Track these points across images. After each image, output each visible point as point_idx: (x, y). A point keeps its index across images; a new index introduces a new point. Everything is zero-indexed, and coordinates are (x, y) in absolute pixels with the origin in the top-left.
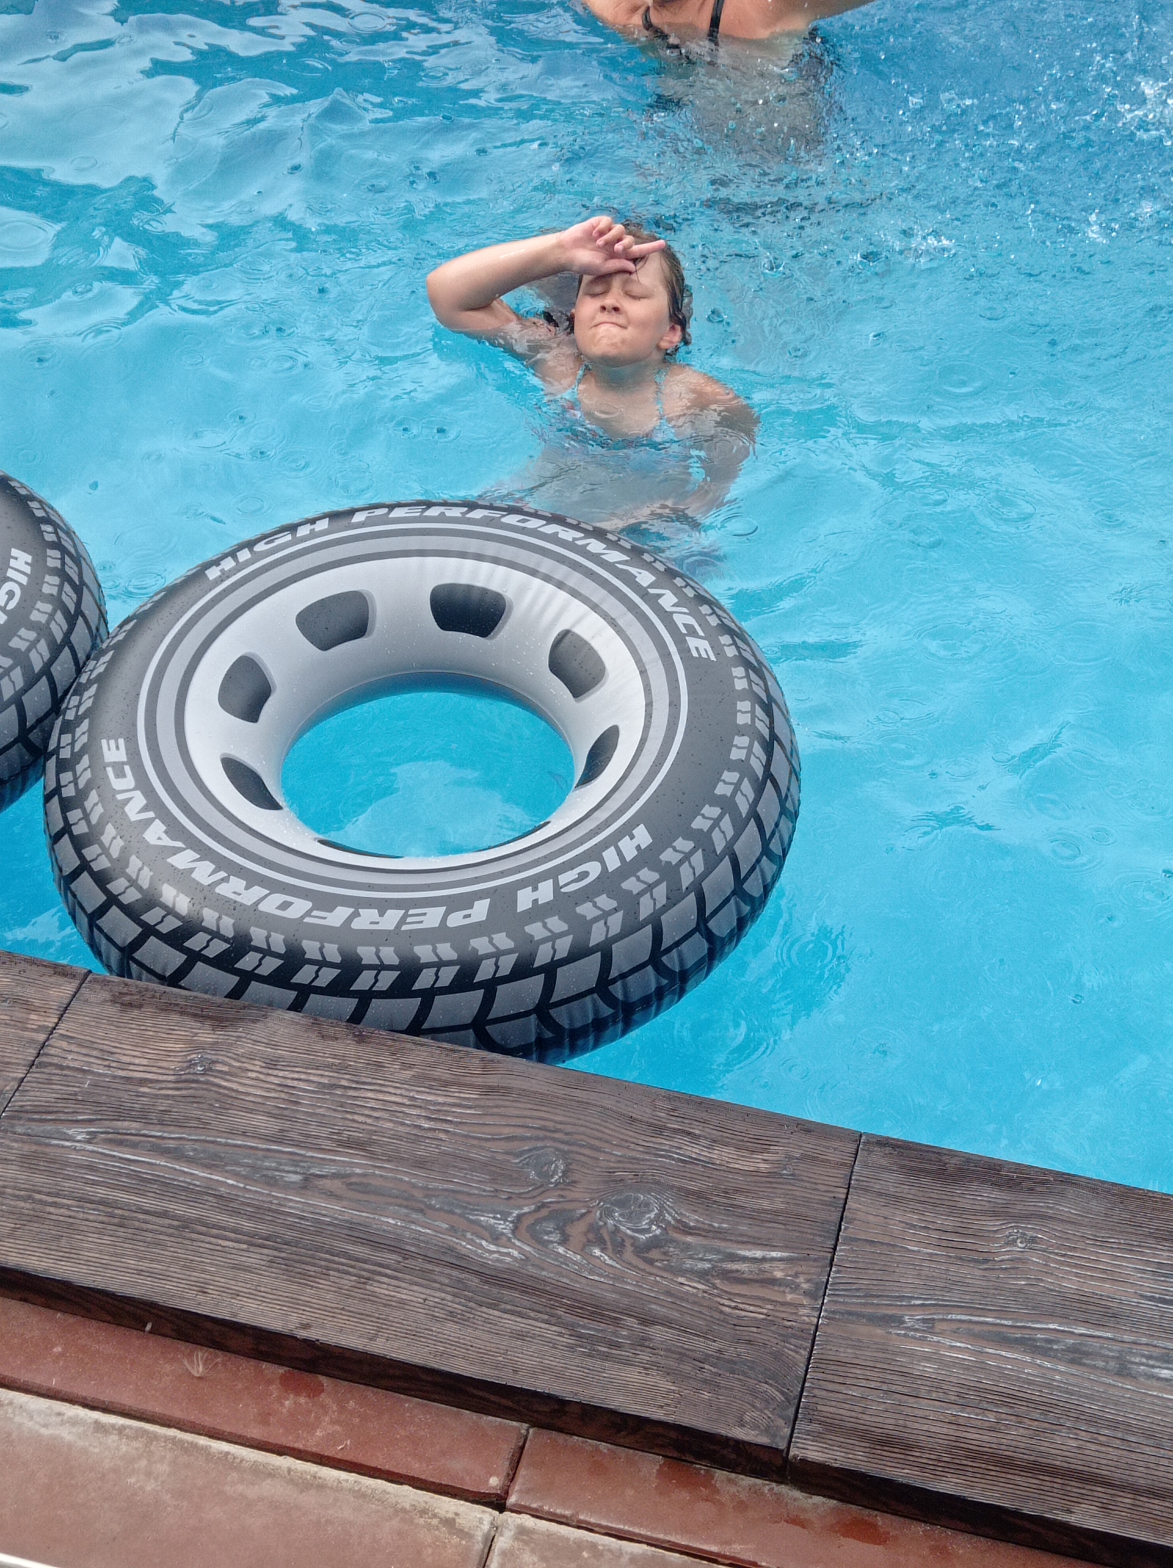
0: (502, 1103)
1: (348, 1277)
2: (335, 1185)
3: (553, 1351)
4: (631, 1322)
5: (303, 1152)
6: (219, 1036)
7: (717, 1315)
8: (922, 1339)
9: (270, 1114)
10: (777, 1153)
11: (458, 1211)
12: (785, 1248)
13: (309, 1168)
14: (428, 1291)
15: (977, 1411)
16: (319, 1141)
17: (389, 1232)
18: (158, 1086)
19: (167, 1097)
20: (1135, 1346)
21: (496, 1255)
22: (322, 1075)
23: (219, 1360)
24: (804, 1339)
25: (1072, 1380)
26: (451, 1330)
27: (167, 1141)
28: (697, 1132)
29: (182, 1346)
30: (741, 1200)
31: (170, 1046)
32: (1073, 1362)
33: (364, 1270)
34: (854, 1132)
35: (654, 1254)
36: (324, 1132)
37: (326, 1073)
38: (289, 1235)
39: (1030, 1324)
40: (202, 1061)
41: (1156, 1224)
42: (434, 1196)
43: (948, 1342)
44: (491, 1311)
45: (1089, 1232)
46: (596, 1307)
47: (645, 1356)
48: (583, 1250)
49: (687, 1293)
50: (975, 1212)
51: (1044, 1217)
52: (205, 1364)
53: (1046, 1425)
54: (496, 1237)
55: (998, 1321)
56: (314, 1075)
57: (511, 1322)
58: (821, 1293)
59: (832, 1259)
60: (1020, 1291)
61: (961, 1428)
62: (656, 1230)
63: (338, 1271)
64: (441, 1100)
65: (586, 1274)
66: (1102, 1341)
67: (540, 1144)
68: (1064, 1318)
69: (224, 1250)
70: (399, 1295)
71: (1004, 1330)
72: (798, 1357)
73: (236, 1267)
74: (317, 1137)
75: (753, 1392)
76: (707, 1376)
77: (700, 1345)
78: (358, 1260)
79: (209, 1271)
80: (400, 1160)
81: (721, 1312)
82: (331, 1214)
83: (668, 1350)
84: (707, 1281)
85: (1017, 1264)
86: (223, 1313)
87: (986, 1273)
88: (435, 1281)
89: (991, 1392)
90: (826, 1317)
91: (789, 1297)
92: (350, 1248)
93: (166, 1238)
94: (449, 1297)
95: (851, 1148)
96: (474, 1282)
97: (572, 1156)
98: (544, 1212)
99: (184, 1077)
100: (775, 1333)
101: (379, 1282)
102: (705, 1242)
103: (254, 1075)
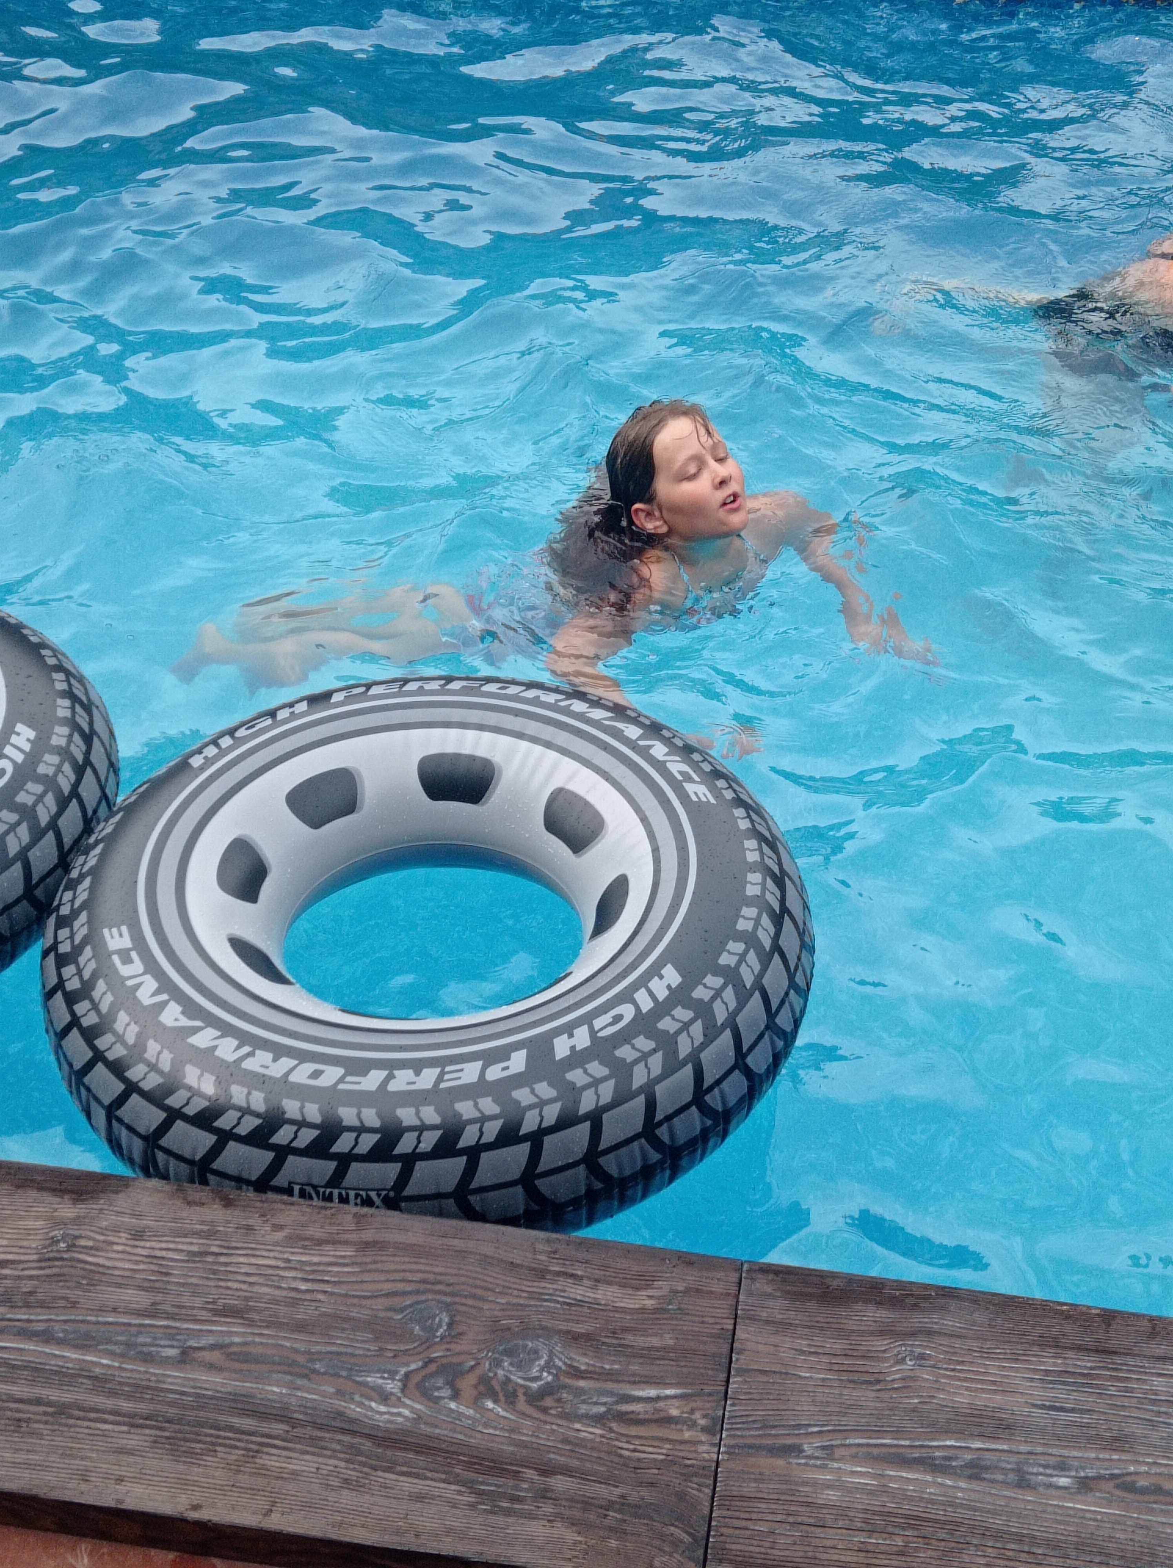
0: (379, 1258)
1: (237, 1451)
2: (215, 1356)
3: (455, 1511)
4: (530, 1473)
5: (178, 1324)
6: (80, 1209)
7: (616, 1460)
8: (823, 1467)
9: (140, 1288)
10: (662, 1288)
11: (344, 1373)
12: (677, 1385)
13: (186, 1340)
14: (320, 1460)
15: (885, 1536)
16: (195, 1312)
17: (275, 1401)
18: (21, 1266)
19: (31, 1278)
20: (1029, 1456)
21: (386, 1416)
22: (192, 1243)
23: (105, 1550)
24: (705, 1476)
25: (973, 1496)
26: (347, 1498)
27: (34, 1324)
28: (579, 1273)
29: (64, 1539)
30: (629, 1338)
31: (30, 1223)
32: (972, 1477)
33: (252, 1442)
34: (734, 1261)
35: (548, 1402)
36: (198, 1302)
37: (195, 1241)
38: (172, 1412)
39: (927, 1443)
40: (64, 1238)
41: (1039, 1330)
42: (319, 1360)
43: (848, 1467)
44: (387, 1475)
45: (975, 1344)
46: (493, 1461)
47: (548, 1508)
48: (475, 1404)
49: (584, 1439)
50: (861, 1333)
51: (930, 1333)
52: (90, 1555)
53: (953, 1545)
54: (385, 1398)
55: (895, 1442)
56: (183, 1243)
57: (407, 1485)
58: (719, 1427)
59: (726, 1392)
60: (914, 1410)
61: (870, 1555)
62: (547, 1377)
63: (225, 1445)
64: (316, 1259)
65: (479, 1429)
66: (997, 1454)
67: (423, 1298)
68: (960, 1433)
69: (104, 1435)
70: (290, 1466)
71: (901, 1450)
72: (701, 1495)
73: (121, 1451)
74: (193, 1308)
75: (662, 1537)
76: (613, 1523)
77: (604, 1492)
78: (243, 1432)
79: (90, 1458)
80: (278, 1325)
81: (621, 1456)
82: (213, 1387)
83: (572, 1500)
84: (604, 1425)
85: (908, 1383)
86: (108, 1501)
87: (880, 1394)
88: (326, 1449)
89: (896, 1515)
90: (725, 1453)
91: (687, 1435)
92: (236, 1421)
93: (41, 1426)
94: (343, 1464)
95: (734, 1277)
96: (367, 1445)
97: (456, 1307)
98: (433, 1367)
99: (47, 1256)
100: (676, 1473)
101: (268, 1454)
102: (598, 1385)
103: (120, 1248)
